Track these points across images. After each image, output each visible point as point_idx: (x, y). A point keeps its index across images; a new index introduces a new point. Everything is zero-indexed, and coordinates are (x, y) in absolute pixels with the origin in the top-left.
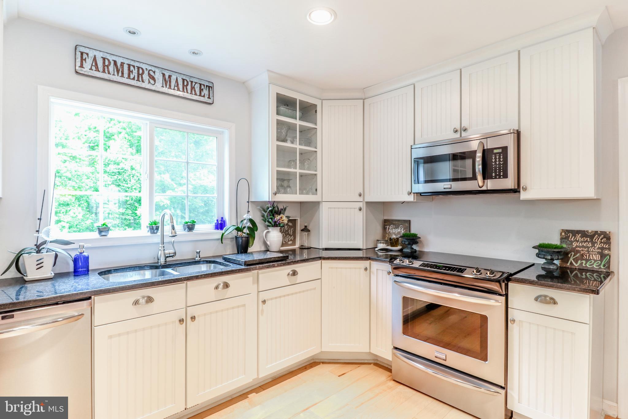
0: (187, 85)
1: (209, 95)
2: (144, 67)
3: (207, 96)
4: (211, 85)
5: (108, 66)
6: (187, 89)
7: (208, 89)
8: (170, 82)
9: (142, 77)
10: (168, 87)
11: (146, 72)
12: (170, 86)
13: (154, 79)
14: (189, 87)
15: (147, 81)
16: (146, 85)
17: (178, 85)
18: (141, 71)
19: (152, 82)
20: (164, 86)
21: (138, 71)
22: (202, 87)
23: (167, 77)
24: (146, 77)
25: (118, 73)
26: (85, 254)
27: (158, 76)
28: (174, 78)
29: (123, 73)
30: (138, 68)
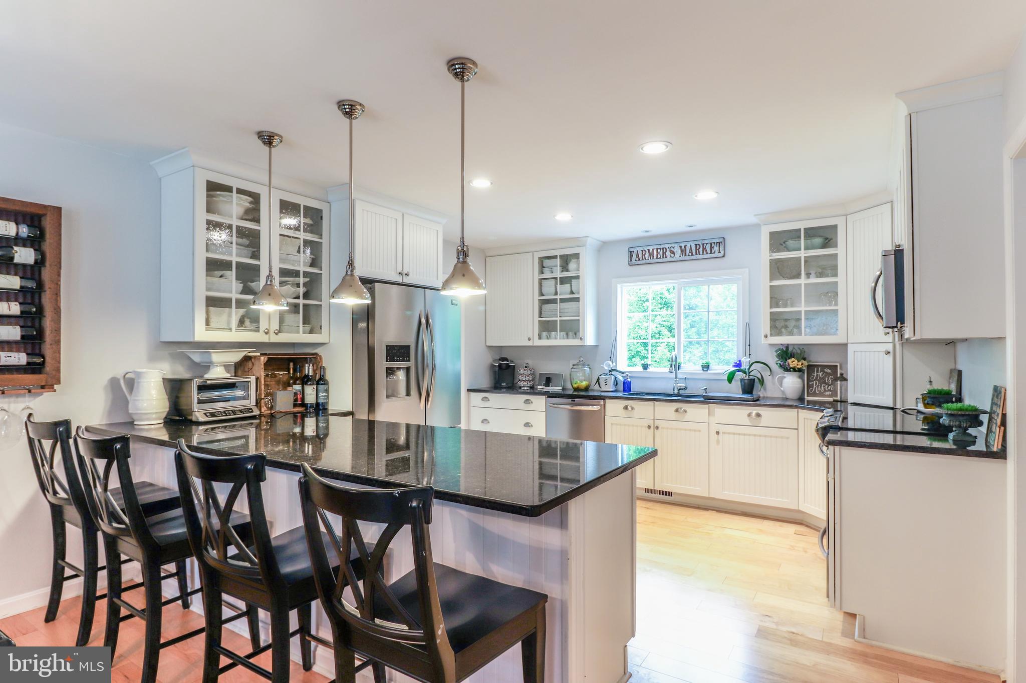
0: (699, 248)
1: (719, 250)
2: (666, 246)
3: (717, 252)
4: (721, 240)
5: (645, 255)
6: (699, 252)
7: (718, 245)
8: (686, 251)
9: (665, 255)
10: (684, 255)
11: (668, 250)
12: (686, 254)
13: (673, 253)
14: (701, 250)
15: (669, 257)
16: (669, 259)
17: (692, 251)
18: (665, 250)
19: (672, 255)
20: (681, 255)
21: (663, 250)
22: (713, 245)
23: (683, 248)
24: (668, 253)
25: (650, 257)
26: (629, 380)
27: (677, 250)
28: (688, 246)
29: (653, 256)
30: (663, 248)
